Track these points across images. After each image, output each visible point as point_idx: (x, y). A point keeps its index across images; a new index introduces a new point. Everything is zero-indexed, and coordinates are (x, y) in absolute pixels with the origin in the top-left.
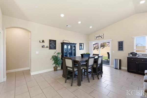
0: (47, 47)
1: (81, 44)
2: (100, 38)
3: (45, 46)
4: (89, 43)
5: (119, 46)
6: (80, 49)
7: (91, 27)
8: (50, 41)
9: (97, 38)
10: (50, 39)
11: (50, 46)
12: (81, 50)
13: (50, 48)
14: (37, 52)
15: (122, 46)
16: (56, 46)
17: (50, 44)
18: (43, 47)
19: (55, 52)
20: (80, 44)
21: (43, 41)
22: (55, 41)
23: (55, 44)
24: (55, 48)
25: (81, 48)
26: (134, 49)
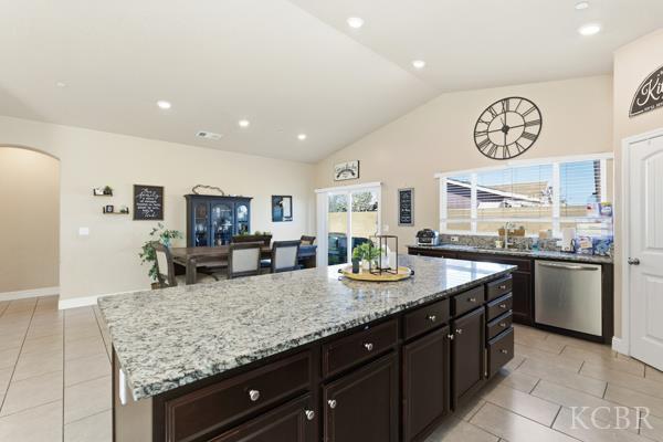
0: (123, 212)
1: (281, 198)
2: (350, 175)
3: (117, 209)
4: (315, 195)
5: (401, 208)
6: (274, 220)
7: (302, 137)
8: (138, 189)
9: (342, 177)
10: (138, 183)
11: (135, 206)
12: (281, 220)
13: (139, 215)
14: (84, 231)
15: (409, 208)
16: (161, 208)
17: (137, 200)
18: (108, 210)
19: (155, 230)
20: (276, 200)
21: (108, 192)
22: (159, 190)
23: (160, 201)
24: (159, 215)
25: (278, 213)
26: (441, 217)
